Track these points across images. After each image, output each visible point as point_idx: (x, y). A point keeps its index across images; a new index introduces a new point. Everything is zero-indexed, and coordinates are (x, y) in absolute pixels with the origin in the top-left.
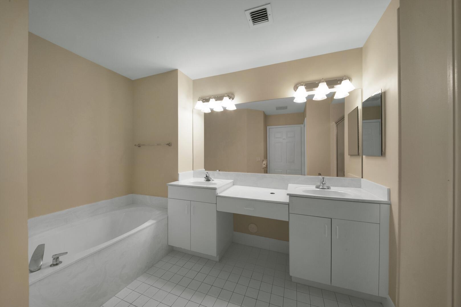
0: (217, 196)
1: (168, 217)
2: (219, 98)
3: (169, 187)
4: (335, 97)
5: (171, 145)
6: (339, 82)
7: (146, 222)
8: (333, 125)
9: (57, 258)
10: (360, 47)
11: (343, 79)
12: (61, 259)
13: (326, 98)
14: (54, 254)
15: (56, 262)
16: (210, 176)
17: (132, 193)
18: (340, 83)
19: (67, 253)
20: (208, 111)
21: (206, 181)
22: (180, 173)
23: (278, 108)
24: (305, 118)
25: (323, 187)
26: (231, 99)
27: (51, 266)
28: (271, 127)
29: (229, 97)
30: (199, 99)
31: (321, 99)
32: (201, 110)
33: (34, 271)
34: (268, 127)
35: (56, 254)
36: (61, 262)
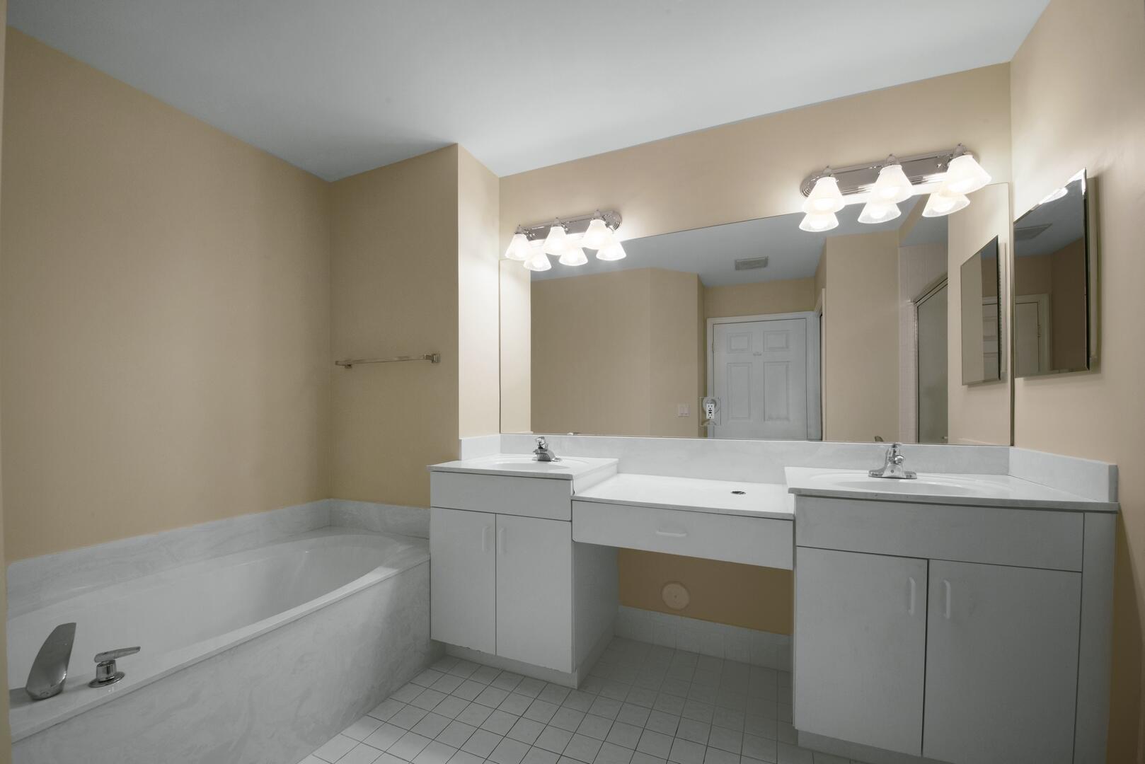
0: (574, 500)
1: (430, 560)
2: (576, 224)
3: (433, 475)
4: (926, 213)
5: (438, 361)
6: (940, 165)
7: (369, 572)
8: (906, 307)
9: (110, 663)
10: (1004, 60)
11: (952, 155)
12: (121, 664)
13: (899, 213)
14: (99, 653)
15: (107, 672)
16: (549, 448)
17: (329, 497)
18: (945, 169)
19: (138, 649)
20: (543, 265)
21: (539, 460)
22: (465, 438)
23: (742, 265)
24: (823, 290)
25: (892, 471)
26: (611, 227)
27: (92, 684)
28: (718, 320)
29: (605, 220)
30: (518, 228)
31: (882, 219)
32: (523, 262)
33: (43, 696)
34: (710, 322)
35: (106, 651)
36: (121, 676)
